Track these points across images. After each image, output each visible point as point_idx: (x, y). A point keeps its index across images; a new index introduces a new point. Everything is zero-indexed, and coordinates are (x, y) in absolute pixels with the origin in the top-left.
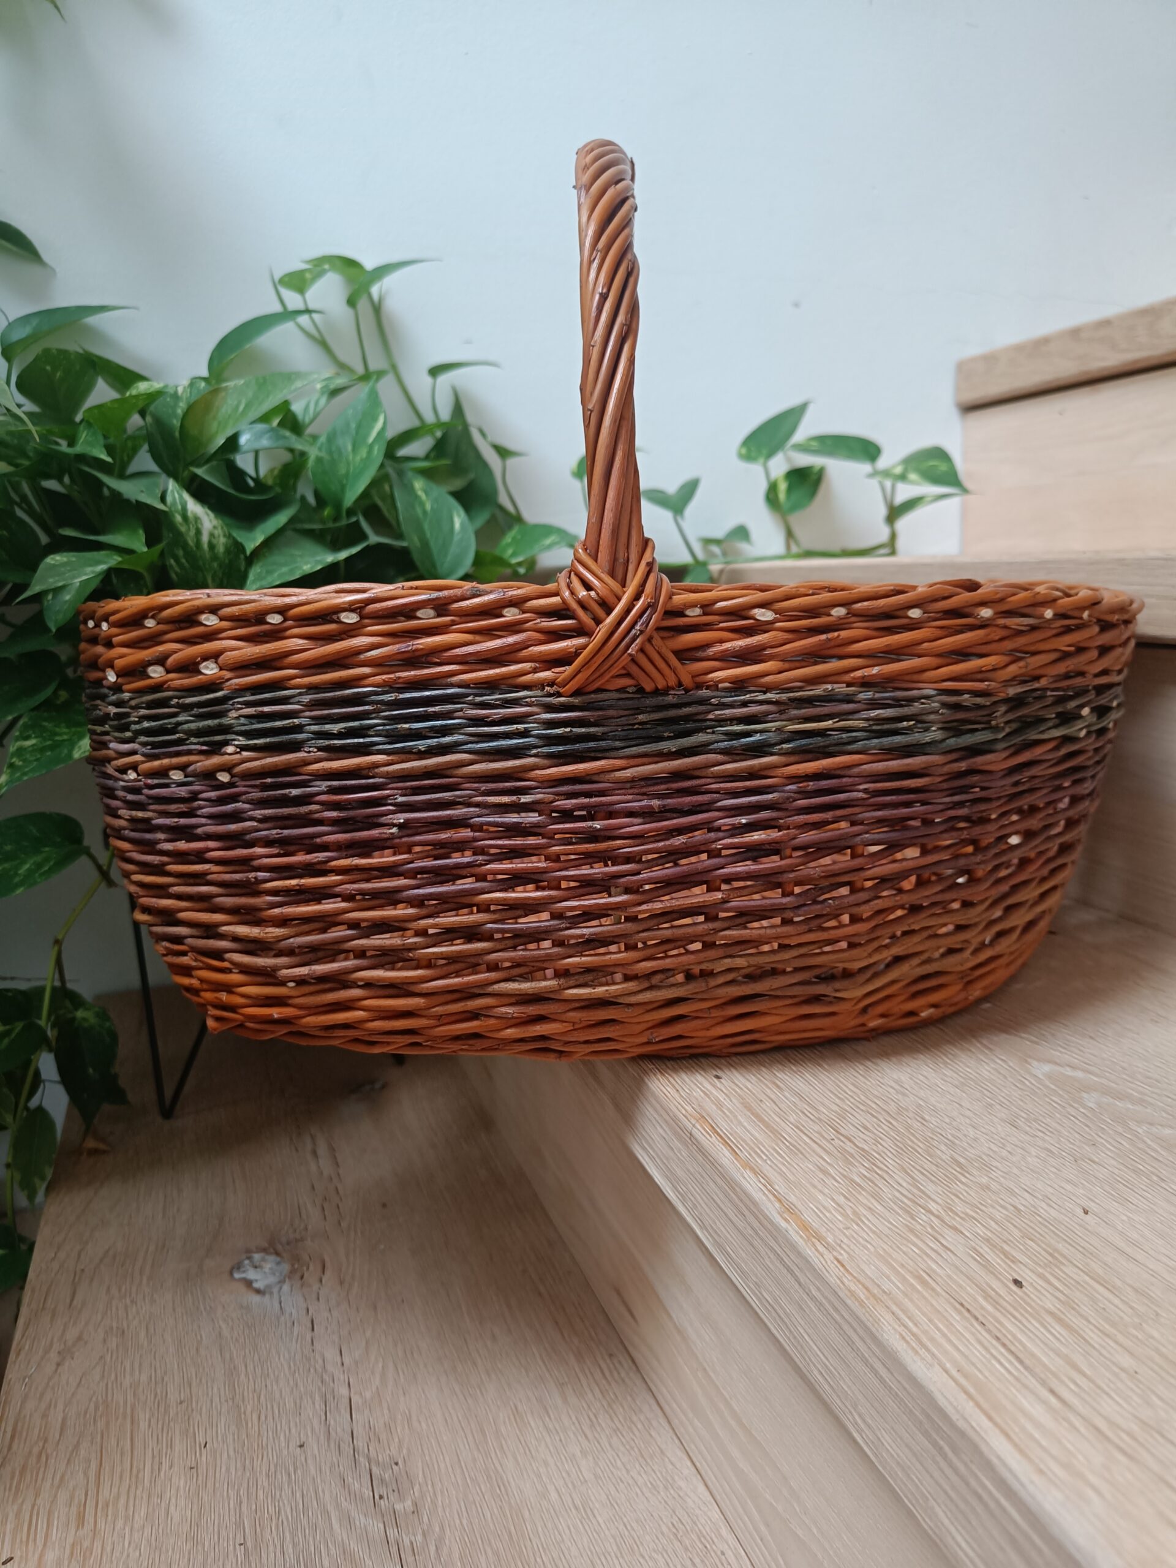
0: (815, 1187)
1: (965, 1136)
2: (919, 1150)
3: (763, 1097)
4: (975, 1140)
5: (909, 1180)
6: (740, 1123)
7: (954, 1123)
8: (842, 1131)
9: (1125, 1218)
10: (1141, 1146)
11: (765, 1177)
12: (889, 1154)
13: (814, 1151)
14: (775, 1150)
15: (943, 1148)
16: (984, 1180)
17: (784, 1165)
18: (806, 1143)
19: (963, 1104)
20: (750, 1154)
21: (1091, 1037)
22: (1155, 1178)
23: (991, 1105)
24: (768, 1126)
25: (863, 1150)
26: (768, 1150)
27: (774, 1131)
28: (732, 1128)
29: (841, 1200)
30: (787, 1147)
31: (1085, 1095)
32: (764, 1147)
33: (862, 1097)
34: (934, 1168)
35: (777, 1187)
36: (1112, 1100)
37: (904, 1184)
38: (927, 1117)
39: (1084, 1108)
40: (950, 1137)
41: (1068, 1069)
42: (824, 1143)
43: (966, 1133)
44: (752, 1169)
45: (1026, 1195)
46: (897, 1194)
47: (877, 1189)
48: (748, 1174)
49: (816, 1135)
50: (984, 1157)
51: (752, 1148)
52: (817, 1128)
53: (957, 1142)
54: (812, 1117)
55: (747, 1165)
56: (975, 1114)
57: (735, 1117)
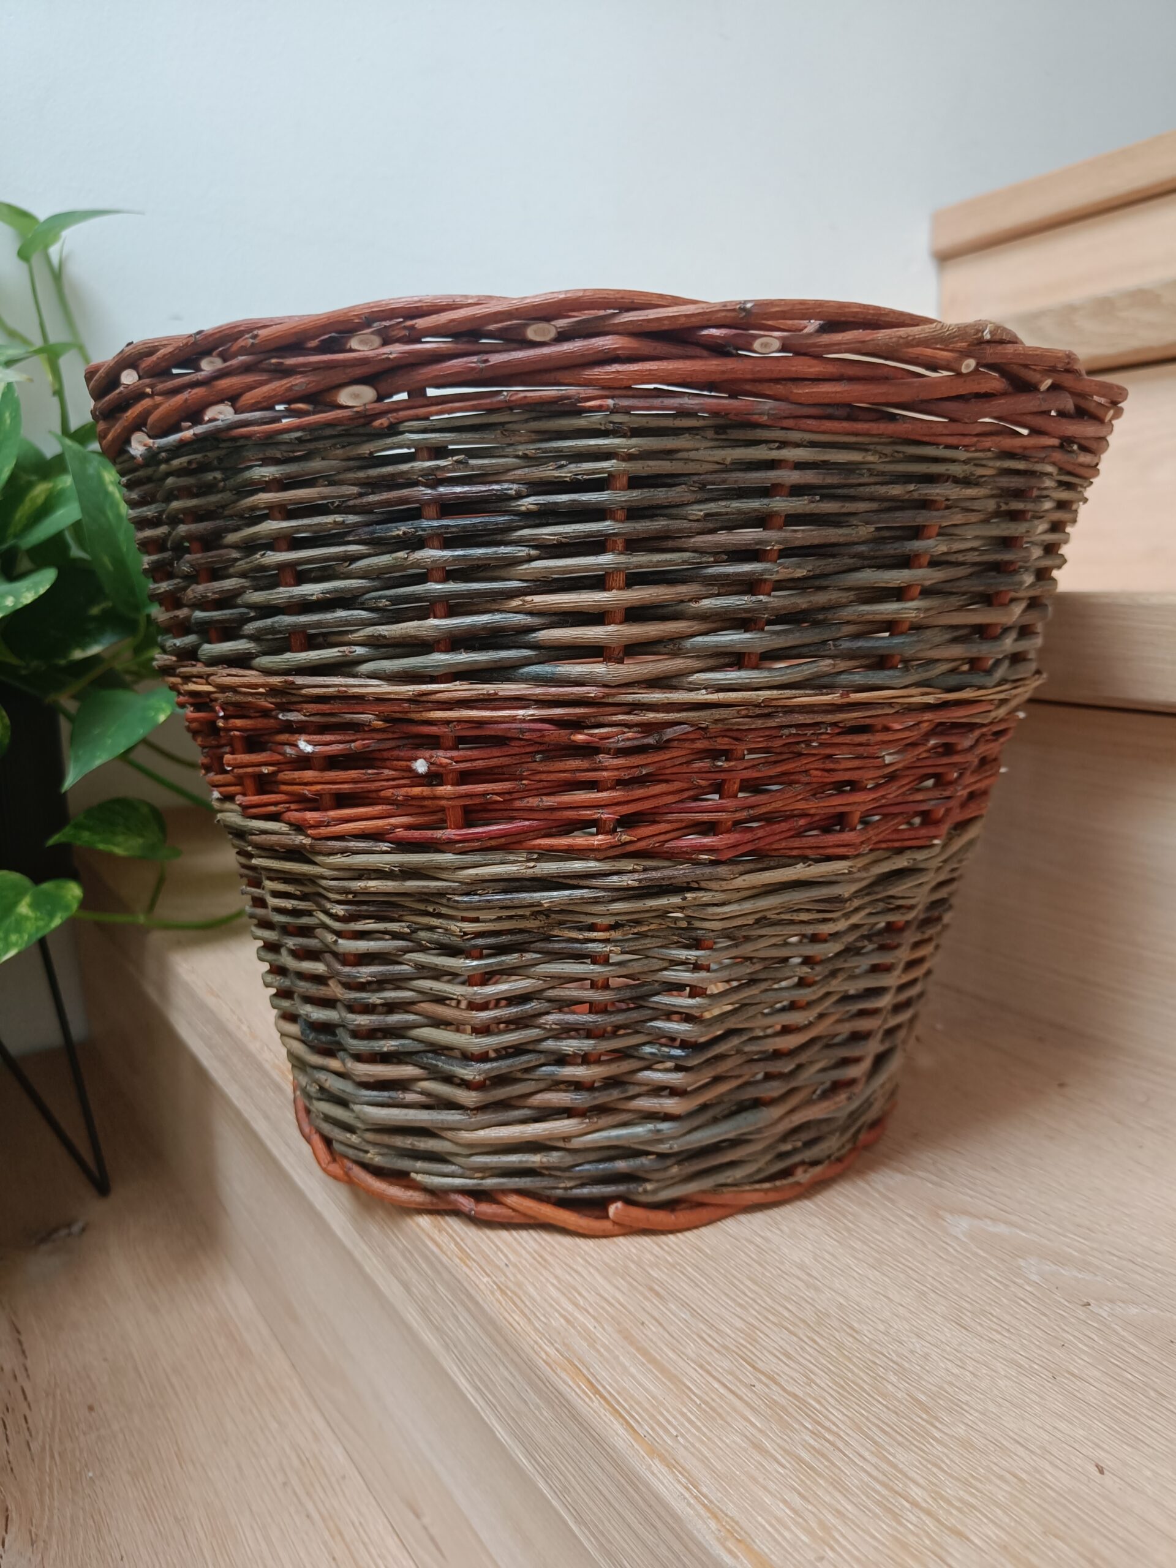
0: (754, 1480)
1: (912, 1352)
2: (866, 1387)
3: (645, 1318)
4: (926, 1357)
5: (869, 1444)
6: (625, 1369)
7: (892, 1331)
8: (760, 1365)
9: (1149, 1473)
10: (1115, 1339)
11: (684, 1471)
12: (833, 1402)
13: (735, 1410)
14: (683, 1414)
15: (893, 1378)
16: (961, 1431)
17: (702, 1442)
18: (721, 1396)
19: (891, 1296)
20: (653, 1429)
21: (994, 1169)
22: (1152, 1394)
23: (924, 1294)
24: (663, 1370)
25: (795, 1396)
26: (675, 1418)
27: (674, 1379)
28: (617, 1382)
29: (797, 1501)
30: (699, 1406)
31: (1022, 1263)
32: (668, 1411)
33: (768, 1300)
34: (894, 1417)
35: (704, 1490)
36: (1054, 1267)
37: (866, 1454)
38: (856, 1325)
39: (1030, 1285)
40: (895, 1358)
41: (989, 1222)
42: (743, 1391)
43: (911, 1347)
44: (663, 1459)
45: (1021, 1451)
46: (866, 1478)
47: (837, 1471)
48: (657, 1466)
49: (730, 1377)
50: (946, 1386)
51: (652, 1417)
52: (726, 1364)
53: (906, 1365)
54: (715, 1345)
55: (653, 1452)
56: (911, 1312)
57: (616, 1358)
